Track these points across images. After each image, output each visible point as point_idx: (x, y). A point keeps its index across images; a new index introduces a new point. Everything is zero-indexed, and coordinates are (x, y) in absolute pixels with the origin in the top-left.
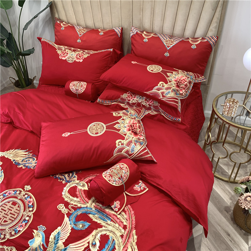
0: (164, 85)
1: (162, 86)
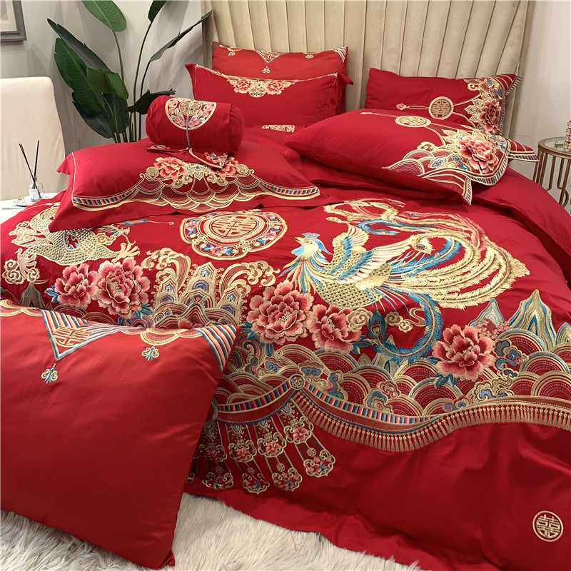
0: (431, 148)
1: (428, 150)
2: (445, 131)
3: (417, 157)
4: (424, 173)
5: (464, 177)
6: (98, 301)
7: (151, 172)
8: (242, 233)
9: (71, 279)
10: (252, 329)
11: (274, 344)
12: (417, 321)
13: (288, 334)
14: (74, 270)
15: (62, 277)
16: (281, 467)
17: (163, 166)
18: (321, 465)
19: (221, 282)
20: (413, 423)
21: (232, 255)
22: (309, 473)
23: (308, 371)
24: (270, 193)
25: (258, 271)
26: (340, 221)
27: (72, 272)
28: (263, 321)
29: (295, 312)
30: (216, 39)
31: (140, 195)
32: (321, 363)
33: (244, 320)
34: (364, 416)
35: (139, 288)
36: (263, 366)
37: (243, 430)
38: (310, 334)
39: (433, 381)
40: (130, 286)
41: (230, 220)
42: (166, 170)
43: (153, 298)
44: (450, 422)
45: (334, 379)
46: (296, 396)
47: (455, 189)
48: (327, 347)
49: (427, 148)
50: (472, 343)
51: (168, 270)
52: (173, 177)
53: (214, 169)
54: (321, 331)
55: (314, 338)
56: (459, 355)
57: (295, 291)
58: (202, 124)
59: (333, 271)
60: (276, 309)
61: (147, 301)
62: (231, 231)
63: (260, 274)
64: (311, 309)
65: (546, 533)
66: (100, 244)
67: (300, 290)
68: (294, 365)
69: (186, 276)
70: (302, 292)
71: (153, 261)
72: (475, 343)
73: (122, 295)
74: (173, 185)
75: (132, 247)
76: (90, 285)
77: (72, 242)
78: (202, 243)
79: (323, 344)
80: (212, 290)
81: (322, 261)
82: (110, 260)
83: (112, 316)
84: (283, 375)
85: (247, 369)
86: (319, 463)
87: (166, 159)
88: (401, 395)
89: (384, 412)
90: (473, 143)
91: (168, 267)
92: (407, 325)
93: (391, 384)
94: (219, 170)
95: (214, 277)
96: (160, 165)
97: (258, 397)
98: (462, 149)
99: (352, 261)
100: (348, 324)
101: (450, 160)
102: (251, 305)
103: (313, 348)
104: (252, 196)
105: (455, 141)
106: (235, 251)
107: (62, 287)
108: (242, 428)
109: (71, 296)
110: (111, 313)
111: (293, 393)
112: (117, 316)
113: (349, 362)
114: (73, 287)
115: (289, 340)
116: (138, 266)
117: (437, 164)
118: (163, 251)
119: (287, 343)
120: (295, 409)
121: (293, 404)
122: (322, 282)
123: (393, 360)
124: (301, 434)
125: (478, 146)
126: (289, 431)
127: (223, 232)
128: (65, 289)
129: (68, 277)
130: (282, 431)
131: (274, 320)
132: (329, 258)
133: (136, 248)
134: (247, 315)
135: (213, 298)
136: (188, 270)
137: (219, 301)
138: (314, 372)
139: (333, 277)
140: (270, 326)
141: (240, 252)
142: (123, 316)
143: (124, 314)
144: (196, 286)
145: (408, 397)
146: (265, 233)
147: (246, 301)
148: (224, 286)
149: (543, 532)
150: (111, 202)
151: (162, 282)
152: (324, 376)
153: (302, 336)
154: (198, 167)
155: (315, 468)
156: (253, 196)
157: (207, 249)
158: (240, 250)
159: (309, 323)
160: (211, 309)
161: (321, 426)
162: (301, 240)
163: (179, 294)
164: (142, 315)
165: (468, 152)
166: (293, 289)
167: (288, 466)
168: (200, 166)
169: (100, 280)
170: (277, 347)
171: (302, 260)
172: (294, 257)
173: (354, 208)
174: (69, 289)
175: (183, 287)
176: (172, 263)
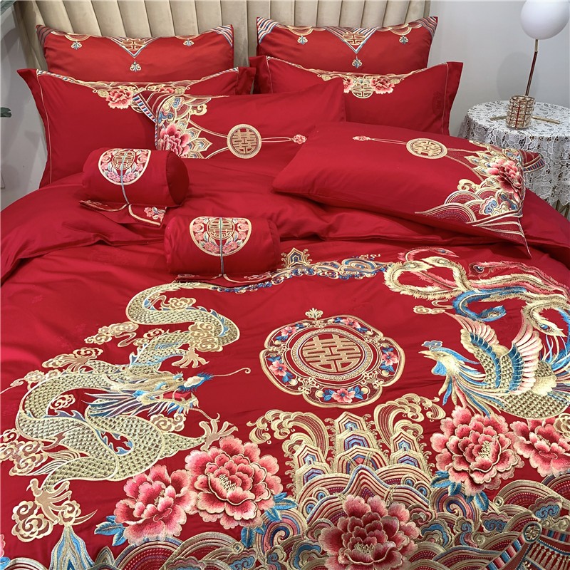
6: (201, 514)
9: (142, 495)
10: (451, 479)
11: (487, 491)
14: (142, 481)
15: (124, 496)
21: (365, 397)
25: (413, 405)
27: (141, 484)
29: (495, 439)
32: (555, 494)
33: (434, 470)
36: (481, 529)
38: (527, 461)
40: (249, 474)
43: (290, 481)
46: (531, 550)
48: (556, 470)
51: (295, 437)
54: (537, 451)
55: (534, 464)
59: (497, 383)
60: (468, 442)
61: (281, 488)
63: (418, 408)
64: (510, 430)
66: (166, 433)
67: (481, 413)
68: (525, 510)
69: (327, 436)
71: (264, 431)
73: (239, 491)
75: (220, 424)
76: (178, 492)
77: (117, 442)
78: (314, 390)
79: (549, 469)
80: (373, 443)
81: (478, 375)
82: (198, 448)
83: (229, 532)
84: (512, 530)
85: (457, 542)
91: (292, 433)
95: (365, 426)
99: (507, 367)
100: (561, 434)
102: (434, 447)
103: (538, 478)
106: (365, 390)
107: (129, 513)
109: (148, 522)
110: (227, 527)
112: (239, 528)
114: (150, 506)
115: (505, 477)
116: (248, 444)
118: (269, 415)
119: (504, 482)
122: (496, 398)
128: (135, 514)
129: (136, 493)
131: (473, 457)
132: (480, 369)
133: (226, 424)
134: (435, 463)
135: (380, 452)
136: (325, 429)
137: (389, 454)
138: (551, 511)
139: (504, 390)
140: (473, 466)
142: (247, 526)
143: (251, 520)
144: (347, 445)
147: (425, 445)
148: (387, 434)
151: (296, 455)
152: (565, 512)
153: (518, 466)
157: (328, 398)
159: (518, 448)
160: (384, 468)
162: (428, 354)
163: (328, 462)
166: (473, 415)
169: (195, 479)
171: (453, 380)
172: (442, 379)
174: (142, 512)
175: (330, 452)
176: (294, 427)
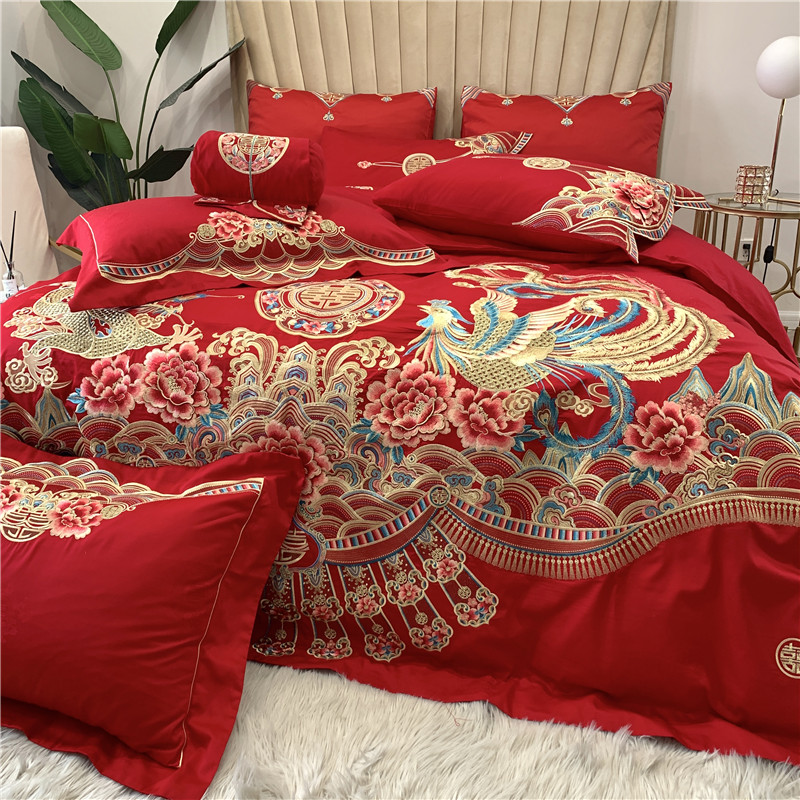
0: (578, 193)
1: (573, 196)
2: (591, 173)
3: (560, 205)
4: (572, 226)
5: (625, 229)
6: (146, 406)
7: (205, 232)
8: (344, 303)
9: (104, 377)
10: (372, 428)
11: (404, 446)
12: (600, 401)
13: (423, 430)
14: (107, 365)
15: (90, 375)
16: (421, 618)
17: (220, 223)
18: (478, 610)
19: (324, 367)
20: (605, 537)
21: (334, 331)
22: (462, 622)
23: (454, 480)
24: (367, 259)
25: (374, 349)
26: (472, 286)
27: (106, 367)
28: (387, 415)
29: (432, 400)
30: (250, 77)
31: (191, 263)
32: (471, 467)
33: (360, 416)
34: (534, 537)
35: (207, 383)
36: (389, 479)
37: (364, 572)
38: (454, 429)
39: (627, 477)
40: (194, 381)
41: (322, 290)
42: (226, 227)
43: (227, 396)
44: (653, 532)
45: (490, 487)
46: (438, 516)
47: (617, 243)
48: (479, 445)
49: (572, 193)
50: (675, 424)
51: (246, 356)
52: (235, 238)
53: (290, 226)
54: (470, 423)
55: (460, 434)
56: (659, 440)
57: (429, 373)
58: (271, 166)
59: (478, 345)
60: (404, 398)
61: (219, 400)
62: (328, 302)
63: (377, 354)
64: (453, 395)
65: (794, 667)
66: (143, 328)
67: (436, 371)
68: (435, 472)
69: (274, 362)
70: (438, 373)
71: (223, 345)
72: (680, 423)
73: (181, 393)
74: (236, 248)
75: (190, 330)
76: (132, 382)
77: (100, 328)
78: (290, 319)
80: (312, 378)
81: (461, 332)
82: (160, 347)
83: (167, 425)
84: (419, 488)
85: (366, 486)
86: (476, 607)
87: (223, 214)
88: (585, 501)
89: (561, 527)
90: (629, 187)
91: (245, 352)
92: (586, 407)
93: (569, 488)
94: (298, 227)
95: (313, 360)
96: (216, 221)
97: (383, 524)
98: (617, 194)
99: (502, 331)
100: (505, 411)
101: (604, 207)
102: (368, 395)
103: (459, 448)
104: (343, 263)
105: (606, 184)
106: (338, 327)
107: (90, 390)
108: (362, 569)
109: (105, 401)
110: (165, 420)
111: (433, 513)
112: (175, 424)
113: (510, 462)
114: (108, 388)
115: (425, 439)
116: (202, 353)
117: (589, 213)
118: (236, 331)
119: (422, 443)
120: (438, 534)
121: (434, 529)
122: (464, 359)
123: (569, 455)
124: (448, 569)
125: (636, 190)
126: (430, 567)
127: (317, 303)
128: (96, 391)
129: (100, 373)
130: (420, 567)
131: (402, 413)
132: (470, 329)
133: (196, 330)
134: (364, 410)
135: (314, 388)
136: (276, 354)
137: (322, 392)
138: (463, 481)
139: (479, 352)
140: (397, 422)
141: (346, 327)
142: (182, 424)
143: (185, 420)
144: (290, 374)
145: (595, 503)
146: (377, 301)
147: (361, 390)
148: (329, 372)
149: (790, 667)
150: (152, 273)
151: (239, 373)
152: (477, 485)
153: (443, 432)
154: (268, 224)
155: (471, 616)
156: (345, 263)
157: (299, 326)
158: (345, 324)
159: (452, 415)
160: (313, 404)
161: (476, 554)
162: (426, 309)
163: (265, 387)
164: (211, 420)
165: (625, 196)
166: (426, 371)
167: (431, 616)
168: (270, 222)
169: (148, 375)
170: (407, 450)
171: (432, 333)
172: (420, 330)
173: (486, 272)
174: (101, 391)
175: (270, 377)
176: (251, 347)
